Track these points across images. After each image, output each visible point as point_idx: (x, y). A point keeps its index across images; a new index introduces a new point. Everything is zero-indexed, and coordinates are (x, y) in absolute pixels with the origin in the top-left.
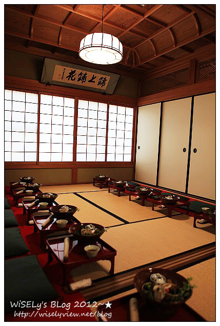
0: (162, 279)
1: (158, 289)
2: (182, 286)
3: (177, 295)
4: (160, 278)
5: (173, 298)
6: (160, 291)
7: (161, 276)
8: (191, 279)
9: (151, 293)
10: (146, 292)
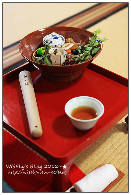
0: (60, 39)
1: (56, 52)
2: (87, 42)
3: (82, 55)
4: (57, 38)
5: (76, 60)
6: (59, 53)
7: (58, 36)
8: (99, 32)
9: (46, 59)
10: (40, 58)
